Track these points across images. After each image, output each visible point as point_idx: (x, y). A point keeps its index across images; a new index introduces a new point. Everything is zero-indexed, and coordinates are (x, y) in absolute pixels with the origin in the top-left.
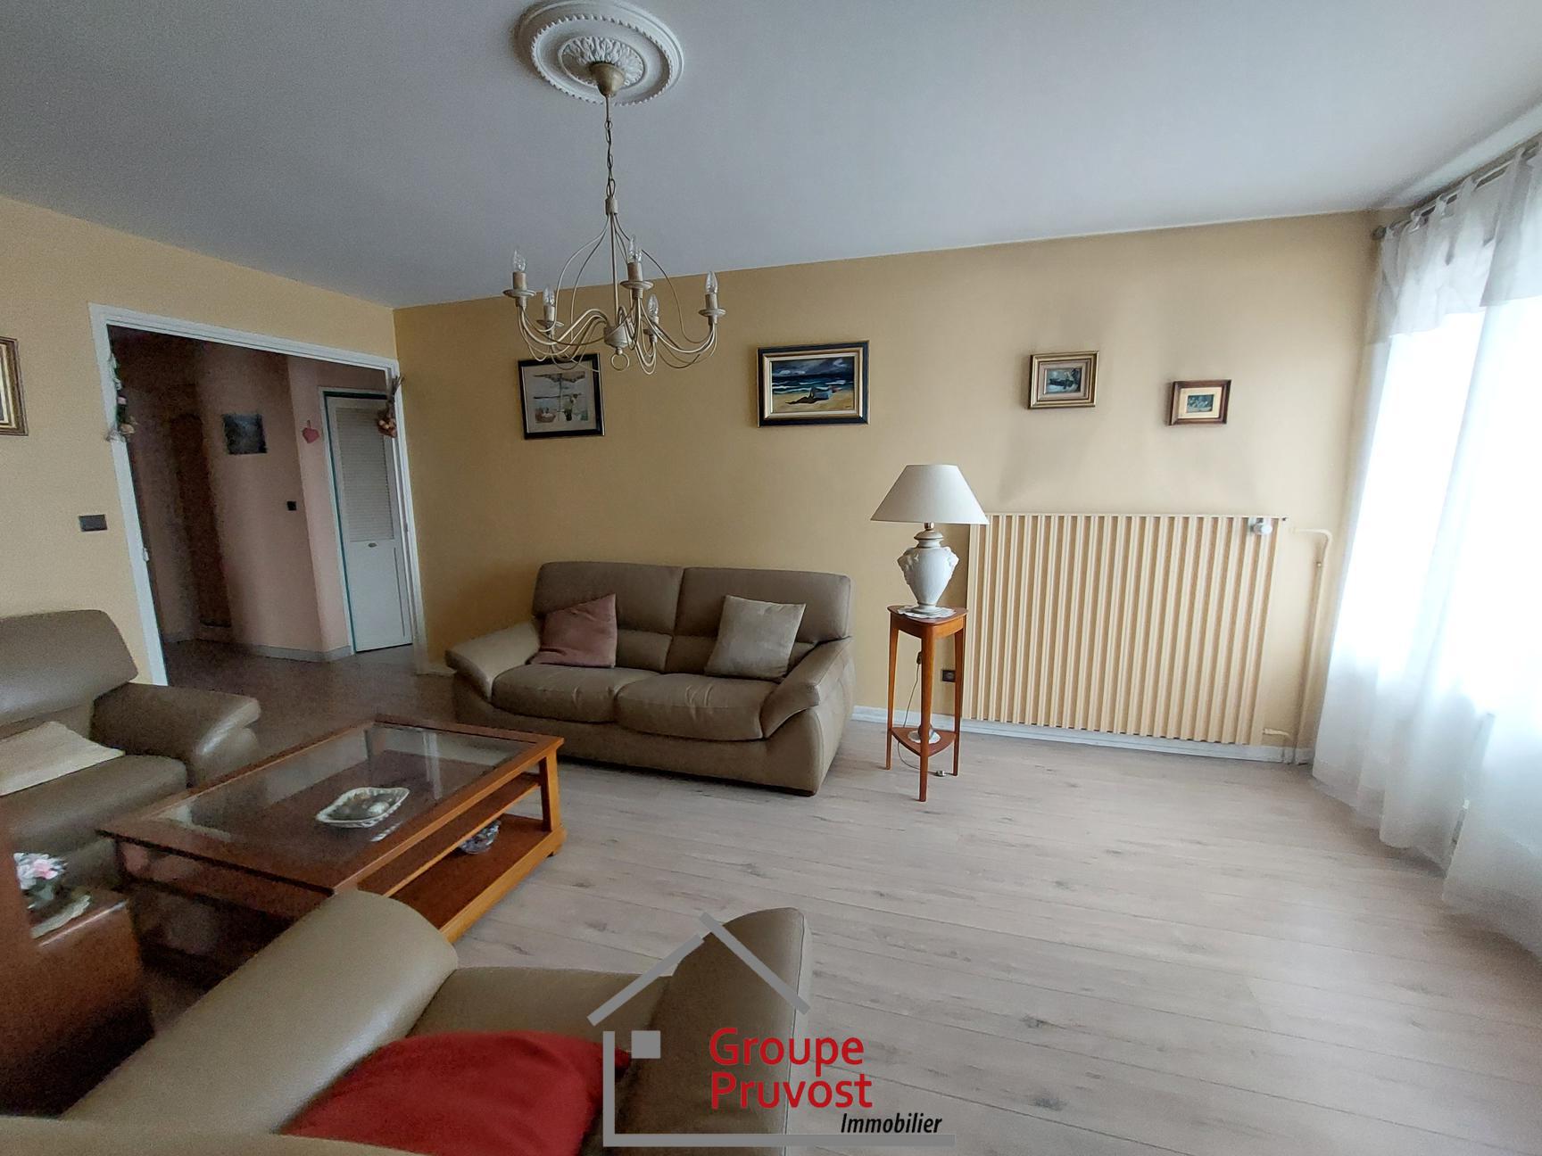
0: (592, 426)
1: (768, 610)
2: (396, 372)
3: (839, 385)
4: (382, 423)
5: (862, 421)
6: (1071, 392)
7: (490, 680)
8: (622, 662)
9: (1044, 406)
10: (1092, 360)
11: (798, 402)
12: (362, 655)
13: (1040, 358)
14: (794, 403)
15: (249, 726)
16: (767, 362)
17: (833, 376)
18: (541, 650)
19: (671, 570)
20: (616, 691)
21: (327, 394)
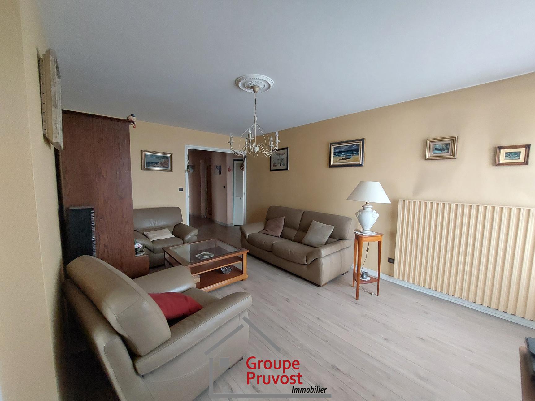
0: (285, 167)
1: (323, 226)
2: (245, 154)
3: (354, 154)
4: (241, 167)
5: (361, 165)
6: (445, 153)
7: (248, 235)
8: (282, 236)
9: (431, 159)
10: (454, 140)
11: (341, 160)
12: (235, 226)
13: (430, 140)
14: (340, 160)
15: (196, 235)
16: (332, 147)
17: (353, 151)
18: (264, 230)
19: (300, 211)
20: (273, 243)
21: (234, 160)
